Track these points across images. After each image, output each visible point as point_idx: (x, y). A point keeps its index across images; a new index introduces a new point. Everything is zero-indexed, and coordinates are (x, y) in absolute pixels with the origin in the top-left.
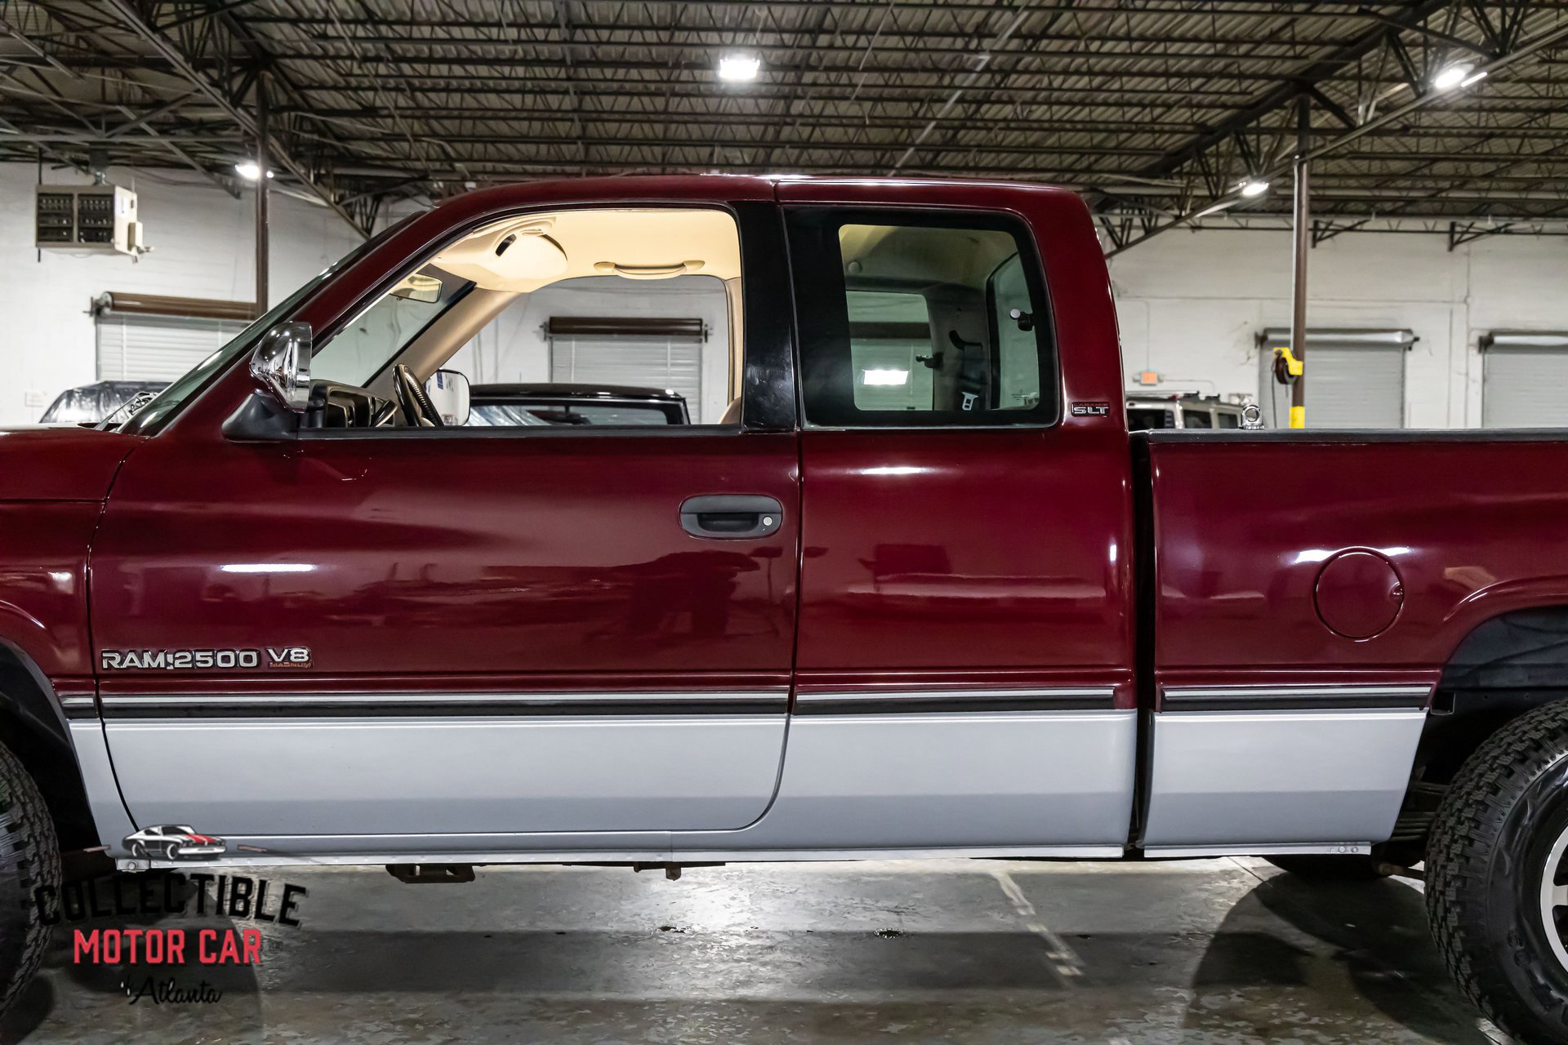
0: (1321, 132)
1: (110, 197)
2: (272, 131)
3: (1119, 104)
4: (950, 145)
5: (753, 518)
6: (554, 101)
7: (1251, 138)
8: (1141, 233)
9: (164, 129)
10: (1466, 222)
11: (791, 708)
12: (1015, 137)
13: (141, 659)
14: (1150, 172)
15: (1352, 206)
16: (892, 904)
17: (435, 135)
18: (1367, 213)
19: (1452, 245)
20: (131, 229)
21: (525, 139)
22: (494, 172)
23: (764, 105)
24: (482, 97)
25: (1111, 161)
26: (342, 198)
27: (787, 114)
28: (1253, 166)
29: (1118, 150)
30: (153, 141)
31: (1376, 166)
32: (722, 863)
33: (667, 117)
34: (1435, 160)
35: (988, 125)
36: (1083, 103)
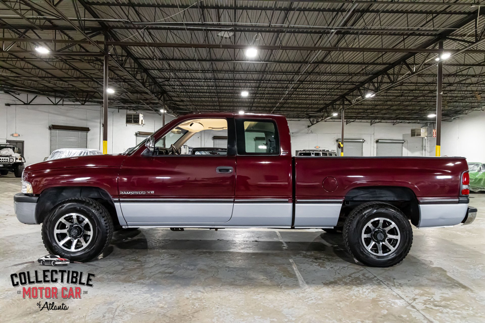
0: (346, 105)
1: (139, 115)
2: (166, 104)
3: (311, 100)
4: (282, 107)
5: (228, 170)
6: (214, 99)
7: (335, 106)
8: (316, 122)
9: (148, 104)
10: (374, 120)
11: (234, 202)
12: (293, 106)
13: (126, 192)
14: (317, 112)
15: (353, 118)
16: (257, 236)
17: (194, 105)
18: (356, 119)
19: (371, 124)
20: (142, 121)
21: (209, 106)
22: (204, 111)
23: (250, 100)
24: (202, 98)
25: (310, 110)
26: (178, 116)
27: (254, 101)
28: (335, 110)
29: (312, 108)
30: (146, 106)
31: (357, 111)
32: (225, 228)
33: (233, 102)
34: (368, 110)
35: (288, 103)
36: (305, 100)
